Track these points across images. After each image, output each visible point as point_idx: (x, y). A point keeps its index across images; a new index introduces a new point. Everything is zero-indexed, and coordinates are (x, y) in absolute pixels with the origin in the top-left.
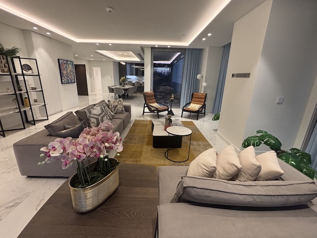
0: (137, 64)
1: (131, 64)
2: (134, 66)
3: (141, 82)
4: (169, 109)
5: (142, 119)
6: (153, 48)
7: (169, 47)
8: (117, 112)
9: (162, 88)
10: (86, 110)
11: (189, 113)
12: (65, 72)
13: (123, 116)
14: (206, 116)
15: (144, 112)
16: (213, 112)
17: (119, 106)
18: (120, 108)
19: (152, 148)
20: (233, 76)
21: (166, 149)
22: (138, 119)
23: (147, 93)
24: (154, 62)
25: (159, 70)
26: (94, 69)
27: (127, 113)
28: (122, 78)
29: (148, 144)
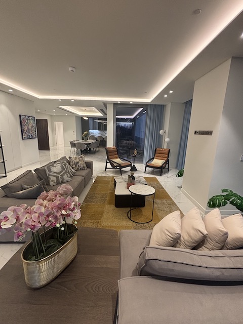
0: (99, 119)
1: (94, 118)
2: (97, 121)
3: (104, 137)
4: (132, 165)
5: (104, 175)
6: (115, 104)
7: (131, 103)
8: (78, 168)
9: (125, 143)
10: (46, 168)
11: (153, 169)
12: (26, 128)
13: (84, 173)
14: (170, 172)
15: (106, 168)
16: (176, 168)
17: (80, 162)
18: (82, 164)
19: (115, 208)
20: (195, 132)
21: (129, 209)
22: (100, 175)
23: (110, 149)
24: (117, 117)
25: (122, 124)
26: (57, 123)
27: (89, 170)
28: (85, 133)
29: (110, 203)
